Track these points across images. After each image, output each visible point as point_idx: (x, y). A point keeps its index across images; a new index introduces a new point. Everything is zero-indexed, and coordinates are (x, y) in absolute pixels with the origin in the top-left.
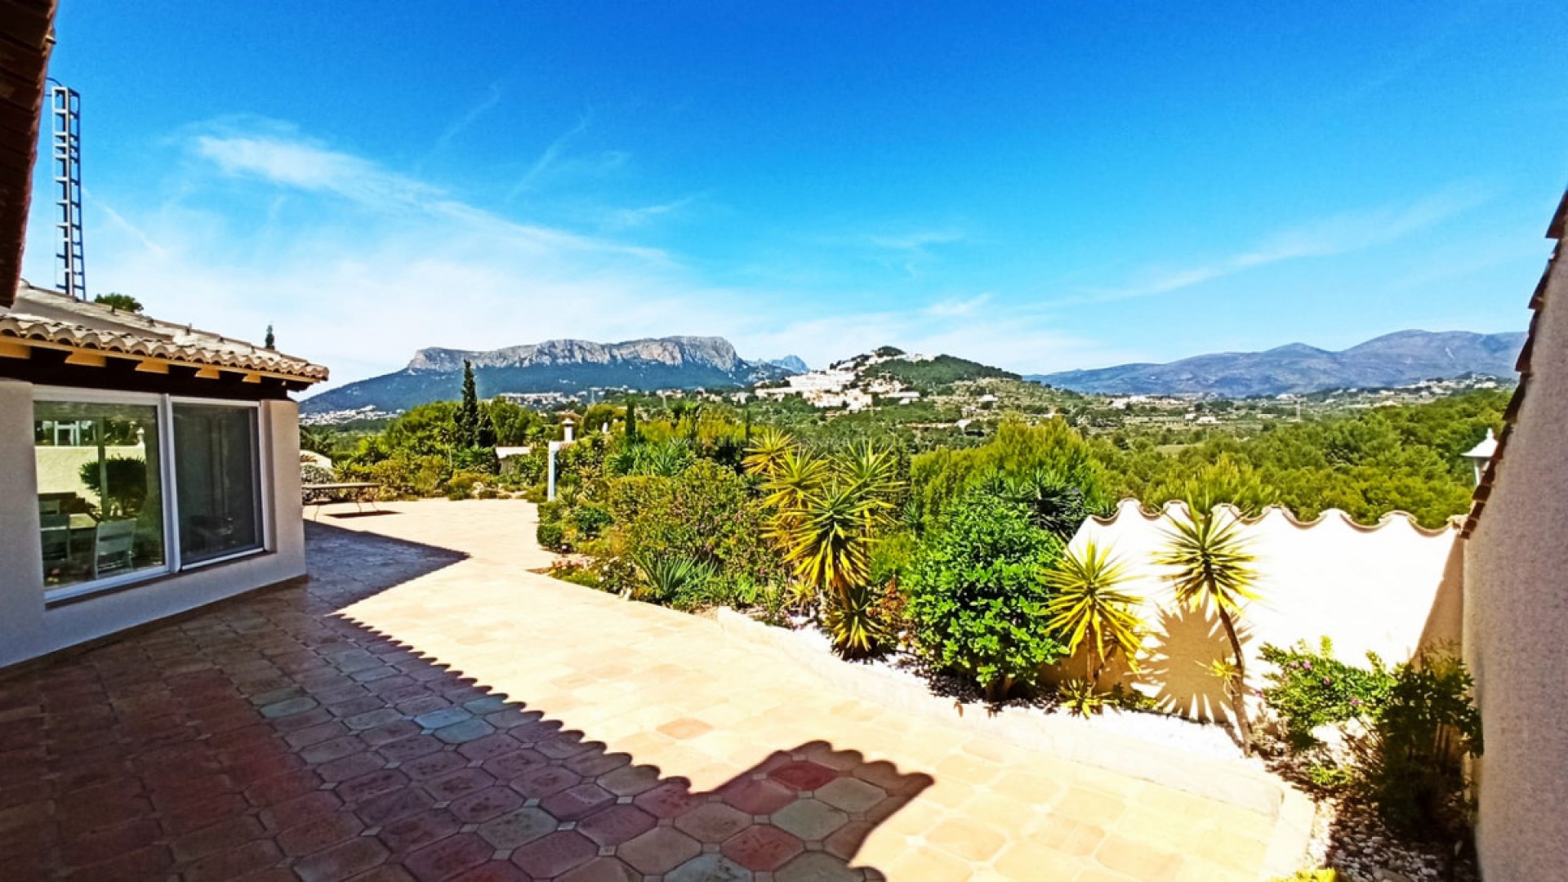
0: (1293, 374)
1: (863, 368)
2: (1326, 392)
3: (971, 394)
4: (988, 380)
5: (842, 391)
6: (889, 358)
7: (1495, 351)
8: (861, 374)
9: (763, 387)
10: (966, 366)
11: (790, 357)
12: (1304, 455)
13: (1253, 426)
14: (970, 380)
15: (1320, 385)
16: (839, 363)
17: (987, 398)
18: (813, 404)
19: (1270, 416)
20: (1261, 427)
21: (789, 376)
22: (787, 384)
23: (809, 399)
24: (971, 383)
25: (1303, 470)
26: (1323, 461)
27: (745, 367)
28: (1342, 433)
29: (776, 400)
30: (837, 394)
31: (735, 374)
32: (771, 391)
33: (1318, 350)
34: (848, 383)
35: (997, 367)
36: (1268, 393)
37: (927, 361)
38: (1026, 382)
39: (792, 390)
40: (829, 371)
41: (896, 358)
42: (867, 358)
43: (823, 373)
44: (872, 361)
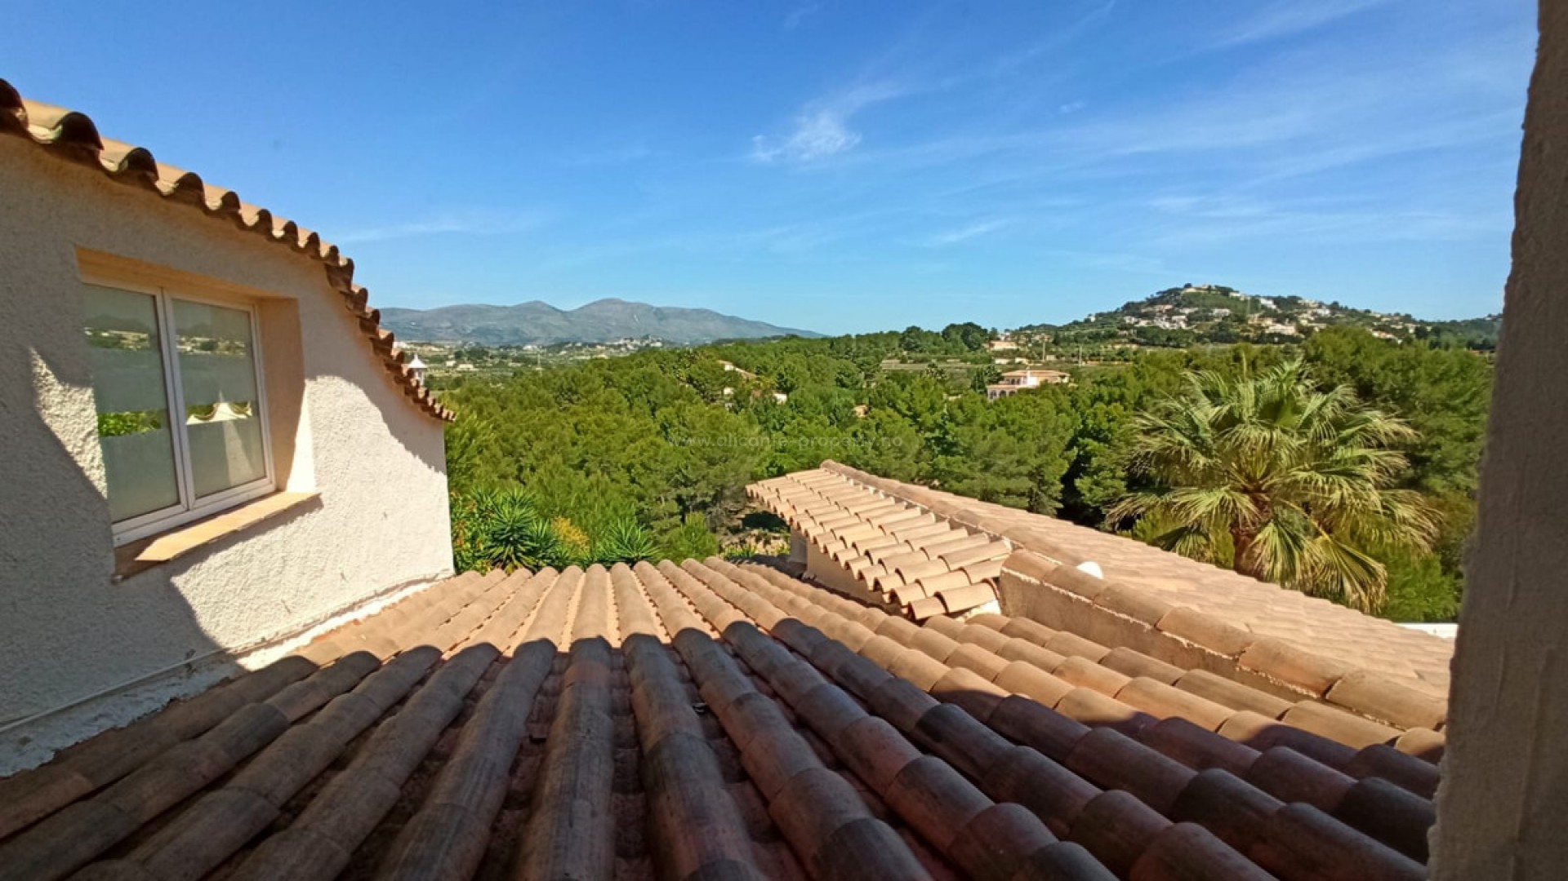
0: (536, 327)
2: (560, 345)
7: (661, 319)
12: (539, 398)
13: (505, 373)
15: (556, 339)
19: (519, 365)
20: (511, 374)
25: (538, 410)
26: (553, 401)
28: (567, 378)
33: (553, 308)
36: (517, 344)
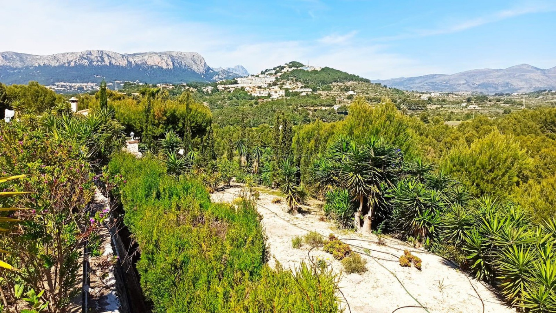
0: (521, 81)
1: (280, 74)
2: (539, 92)
3: (341, 91)
4: (350, 83)
5: (268, 87)
6: (295, 68)
8: (279, 77)
9: (221, 84)
10: (339, 74)
11: (238, 66)
12: (529, 127)
13: (498, 110)
14: (341, 82)
15: (535, 88)
16: (266, 71)
17: (351, 93)
18: (251, 94)
19: (507, 105)
20: (503, 111)
21: (237, 78)
22: (236, 83)
23: (248, 92)
24: (342, 84)
25: (528, 136)
26: (539, 131)
27: (211, 71)
28: (551, 115)
29: (230, 91)
30: (265, 89)
31: (205, 76)
32: (227, 86)
33: (536, 68)
34: (272, 83)
35: (356, 75)
36: (507, 92)
37: (316, 71)
38: (372, 84)
39: (239, 86)
40: (260, 76)
41: (299, 68)
42: (283, 68)
43: (258, 76)
44: (285, 70)
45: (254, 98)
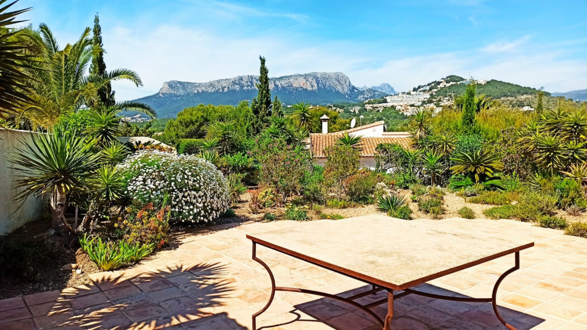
1: (436, 90)
3: (513, 106)
4: (525, 96)
5: (422, 105)
6: (454, 83)
8: (434, 94)
9: (369, 103)
10: (510, 87)
11: (384, 84)
14: (512, 97)
16: (419, 87)
17: (526, 108)
18: (403, 113)
21: (386, 97)
22: (385, 101)
23: (400, 110)
24: (513, 98)
27: (356, 91)
29: (378, 111)
30: (419, 107)
31: (349, 95)
32: (375, 105)
34: (426, 100)
35: (532, 88)
37: (480, 85)
38: (553, 97)
39: (389, 105)
40: (412, 93)
41: (458, 83)
42: (439, 83)
43: (409, 93)
44: (442, 85)
45: (406, 117)
